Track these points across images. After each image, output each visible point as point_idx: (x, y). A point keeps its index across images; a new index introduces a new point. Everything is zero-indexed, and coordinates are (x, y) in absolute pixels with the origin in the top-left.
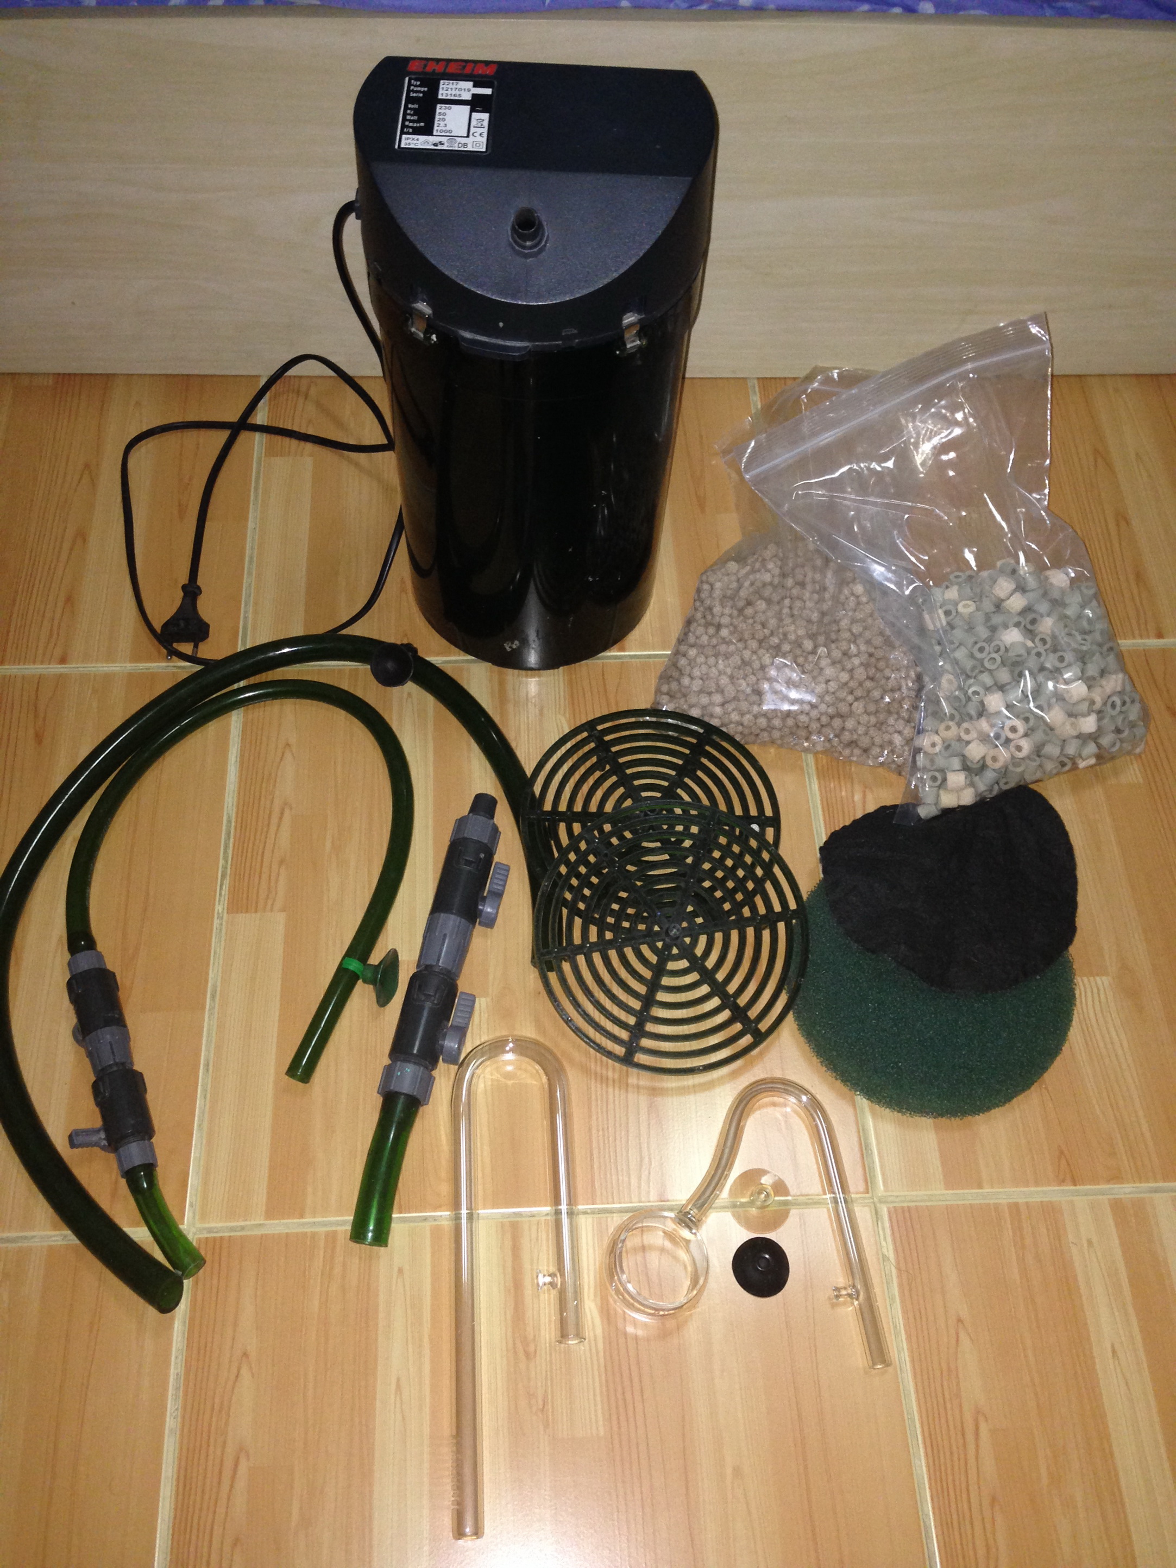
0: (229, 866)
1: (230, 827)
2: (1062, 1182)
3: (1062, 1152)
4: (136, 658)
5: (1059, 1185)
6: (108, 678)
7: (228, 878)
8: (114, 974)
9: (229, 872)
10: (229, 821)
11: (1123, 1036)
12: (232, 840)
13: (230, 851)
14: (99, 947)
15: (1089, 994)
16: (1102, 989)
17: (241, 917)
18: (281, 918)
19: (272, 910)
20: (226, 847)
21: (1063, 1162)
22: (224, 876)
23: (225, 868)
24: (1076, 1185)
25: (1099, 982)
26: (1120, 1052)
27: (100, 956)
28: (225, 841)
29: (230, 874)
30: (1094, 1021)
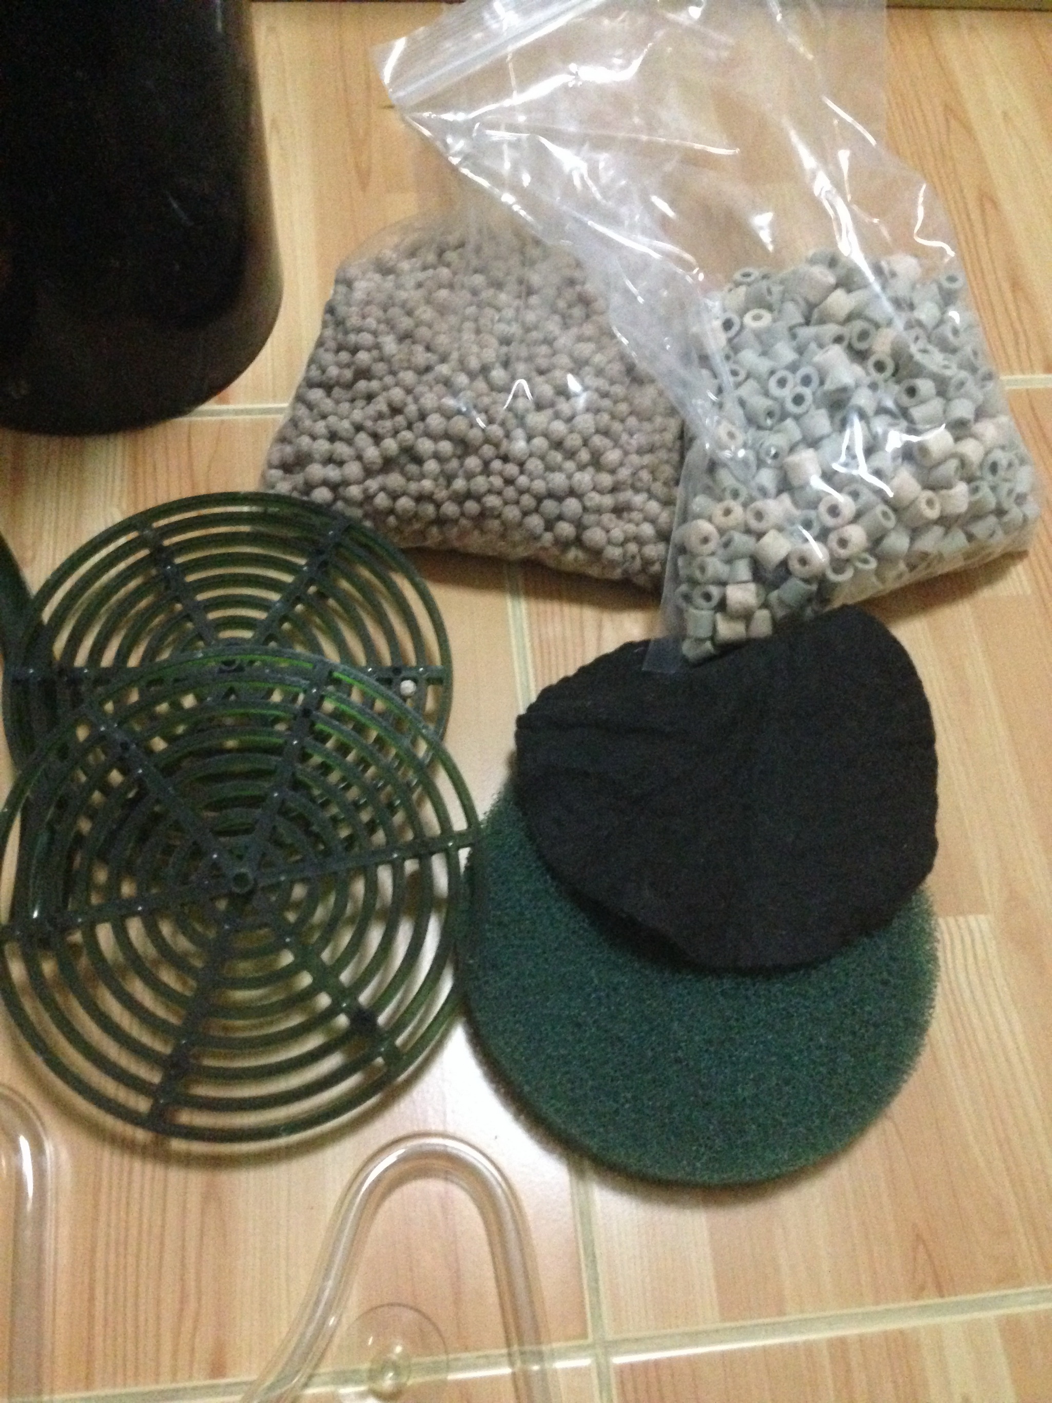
2: (919, 1291)
3: (919, 1238)
5: (916, 1298)
11: (1015, 1017)
15: (958, 947)
16: (977, 935)
21: (922, 1256)
24: (942, 1296)
25: (973, 924)
26: (1010, 1045)
30: (967, 995)
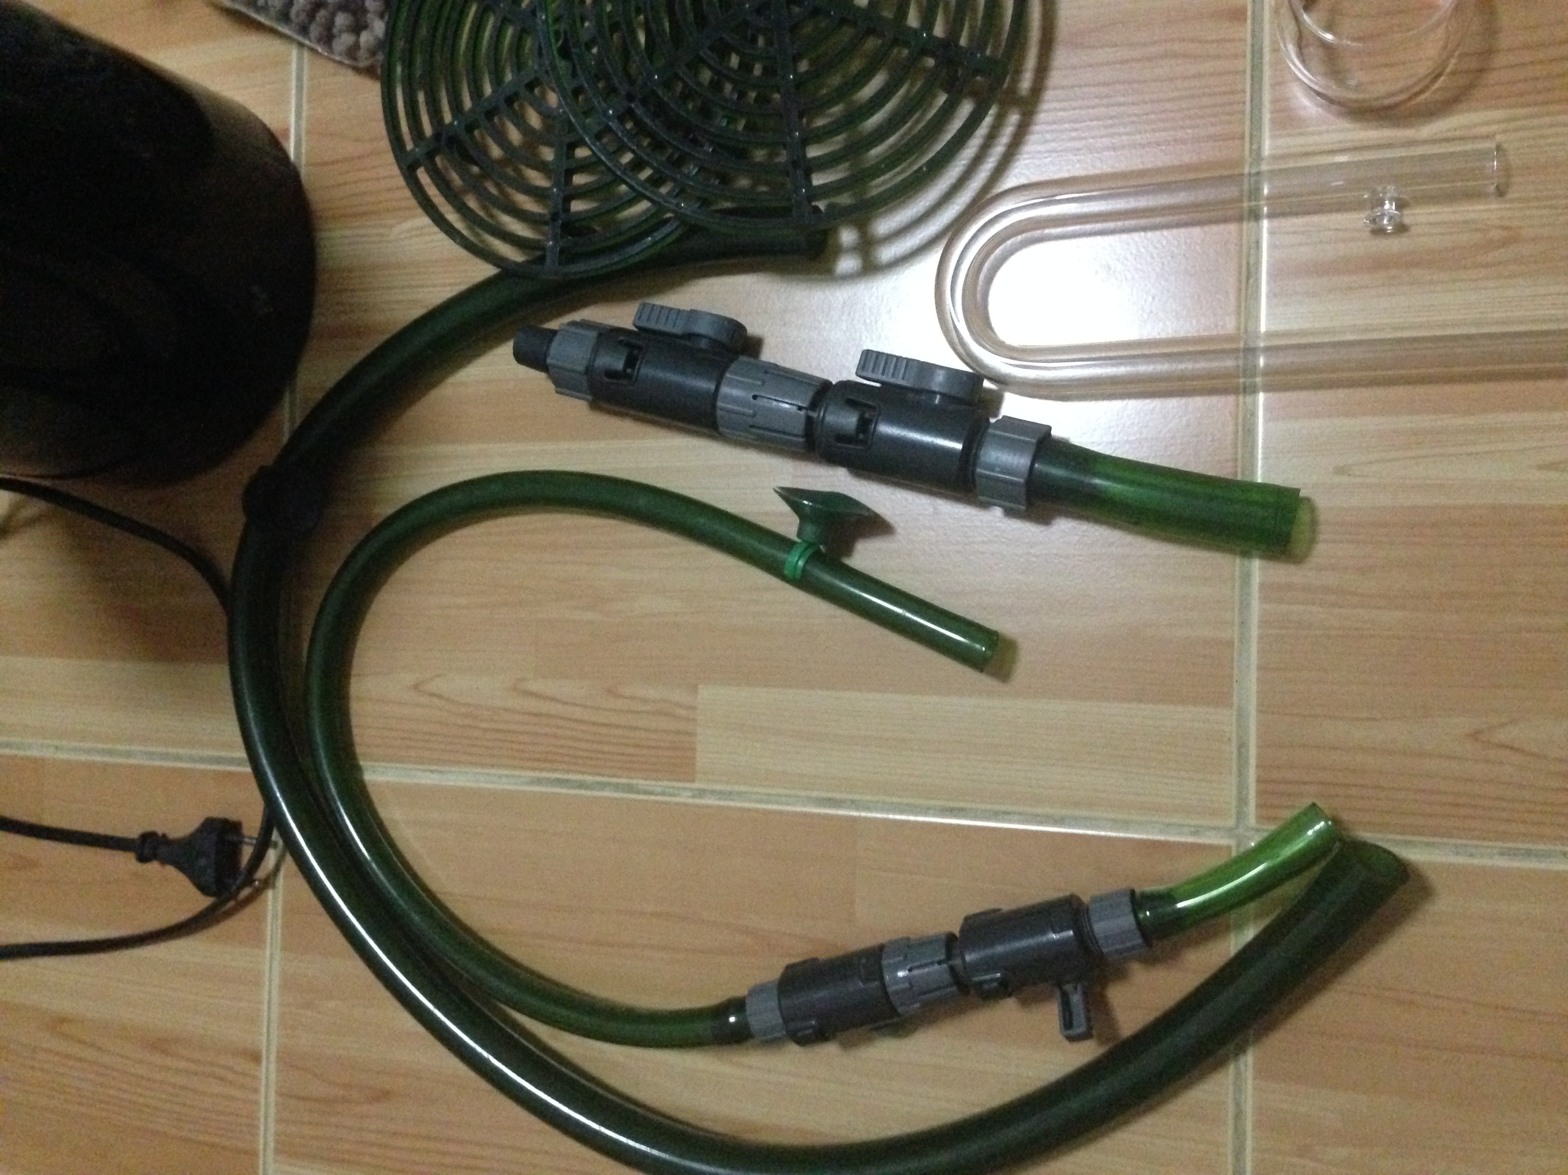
0: (615, 780)
1: (548, 779)
4: (256, 938)
6: (289, 984)
7: (634, 782)
8: (788, 967)
9: (624, 781)
10: (539, 781)
12: (571, 776)
13: (589, 778)
14: (739, 991)
17: (702, 759)
18: (706, 693)
19: (693, 708)
20: (581, 785)
22: (630, 789)
23: (617, 787)
27: (758, 991)
28: (573, 788)
29: (627, 777)
